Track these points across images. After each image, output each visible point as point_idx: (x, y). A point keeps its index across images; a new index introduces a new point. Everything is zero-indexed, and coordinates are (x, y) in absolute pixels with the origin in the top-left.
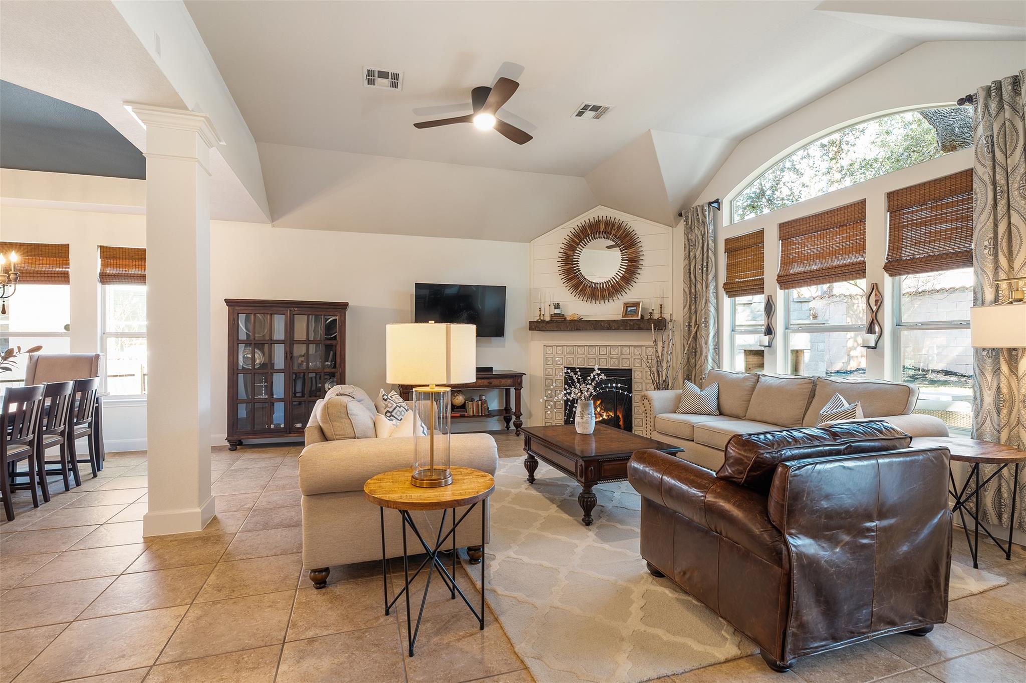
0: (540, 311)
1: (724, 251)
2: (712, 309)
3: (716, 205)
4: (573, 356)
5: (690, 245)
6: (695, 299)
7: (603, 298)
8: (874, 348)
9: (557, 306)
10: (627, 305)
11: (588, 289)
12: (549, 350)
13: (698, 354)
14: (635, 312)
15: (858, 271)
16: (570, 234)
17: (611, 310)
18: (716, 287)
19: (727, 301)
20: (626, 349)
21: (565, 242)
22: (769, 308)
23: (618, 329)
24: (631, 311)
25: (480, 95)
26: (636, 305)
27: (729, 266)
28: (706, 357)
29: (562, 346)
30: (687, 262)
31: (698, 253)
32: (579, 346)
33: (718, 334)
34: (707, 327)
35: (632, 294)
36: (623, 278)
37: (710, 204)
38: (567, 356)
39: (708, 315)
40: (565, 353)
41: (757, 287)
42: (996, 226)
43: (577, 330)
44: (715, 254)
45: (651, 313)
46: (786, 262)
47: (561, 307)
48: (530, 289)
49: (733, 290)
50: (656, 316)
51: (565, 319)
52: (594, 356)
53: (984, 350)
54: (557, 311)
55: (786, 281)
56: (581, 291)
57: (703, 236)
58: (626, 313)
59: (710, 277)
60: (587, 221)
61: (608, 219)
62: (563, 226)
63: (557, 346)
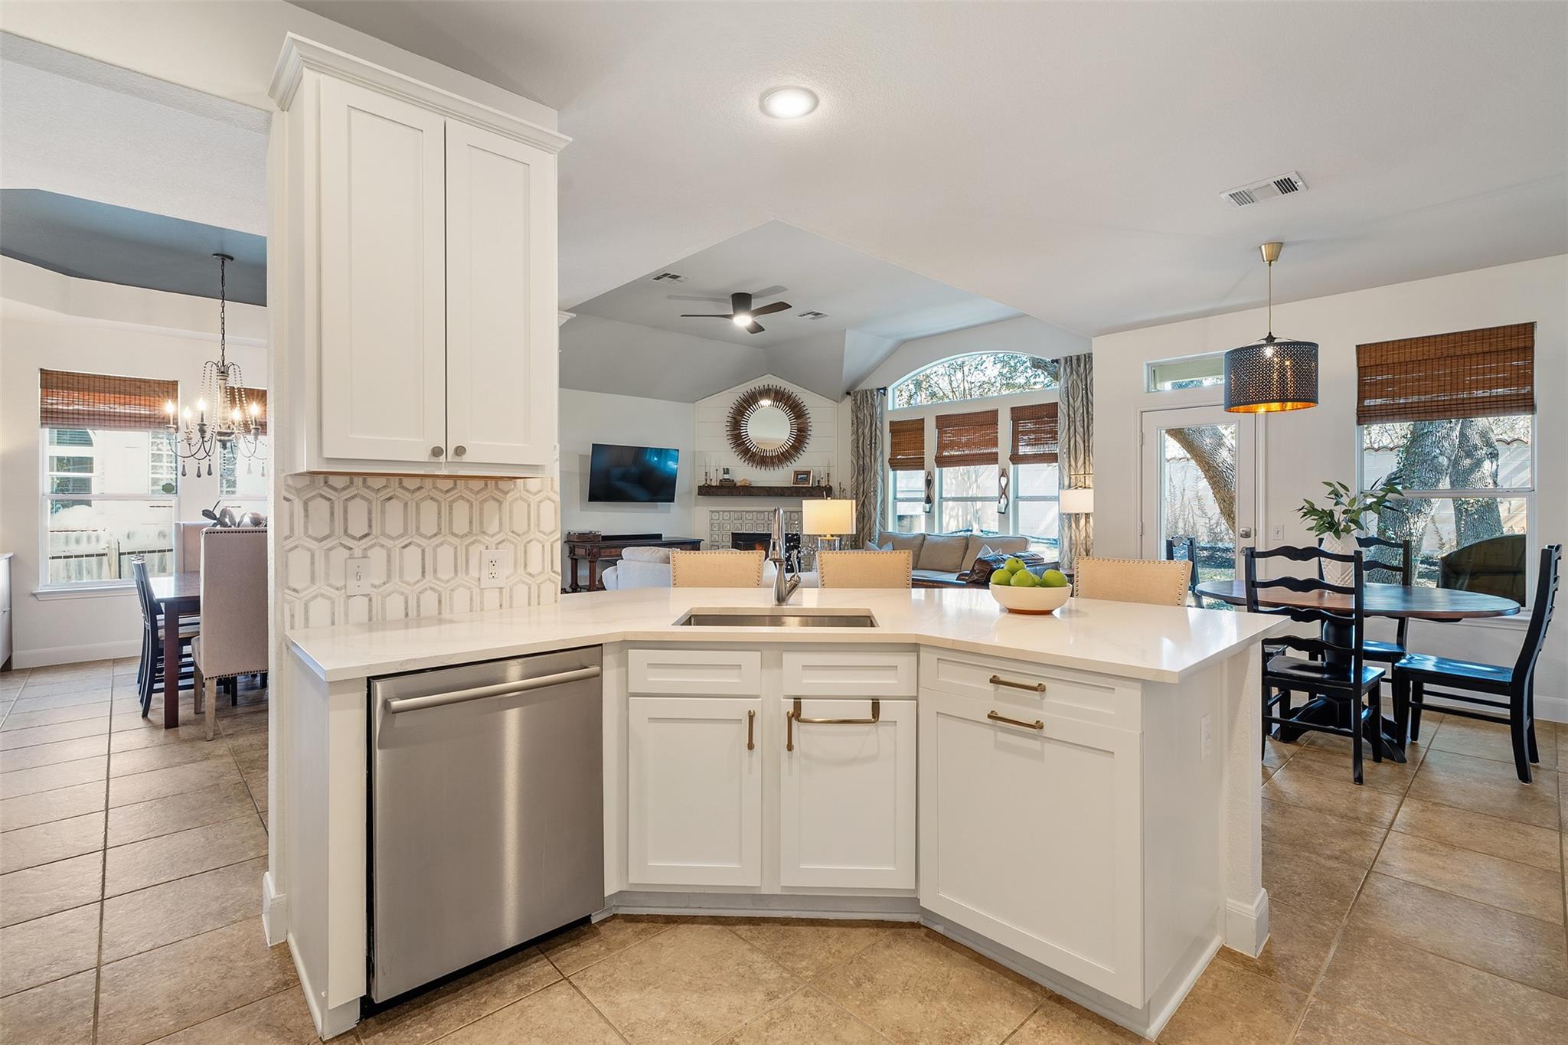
0: (706, 475)
1: (889, 430)
2: (879, 480)
3: (882, 391)
4: (741, 521)
5: (858, 423)
6: (863, 470)
7: (773, 464)
8: (1003, 513)
9: (726, 471)
10: (797, 473)
11: (757, 458)
12: (715, 516)
13: (866, 519)
14: (807, 480)
15: (993, 459)
16: (739, 399)
17: (780, 476)
18: (882, 461)
19: (891, 473)
20: (794, 514)
21: (734, 406)
22: (929, 483)
23: (791, 495)
24: (801, 478)
25: (741, 301)
26: (808, 473)
27: (893, 444)
28: (875, 521)
29: (730, 512)
30: (854, 437)
31: (867, 430)
32: (747, 512)
33: (884, 501)
34: (875, 495)
35: (801, 463)
36: (793, 447)
37: (879, 389)
38: (735, 522)
39: (877, 485)
40: (732, 519)
41: (918, 464)
42: (1069, 441)
43: (751, 495)
44: (882, 433)
45: (819, 481)
46: (941, 447)
47: (730, 472)
48: (694, 452)
49: (896, 465)
50: (823, 484)
51: (735, 484)
52: (762, 522)
53: (1064, 514)
54: (726, 476)
55: (942, 461)
56: (750, 457)
57: (871, 416)
58: (796, 481)
59: (878, 453)
60: (757, 388)
61: (778, 388)
62: (729, 390)
63: (724, 512)
